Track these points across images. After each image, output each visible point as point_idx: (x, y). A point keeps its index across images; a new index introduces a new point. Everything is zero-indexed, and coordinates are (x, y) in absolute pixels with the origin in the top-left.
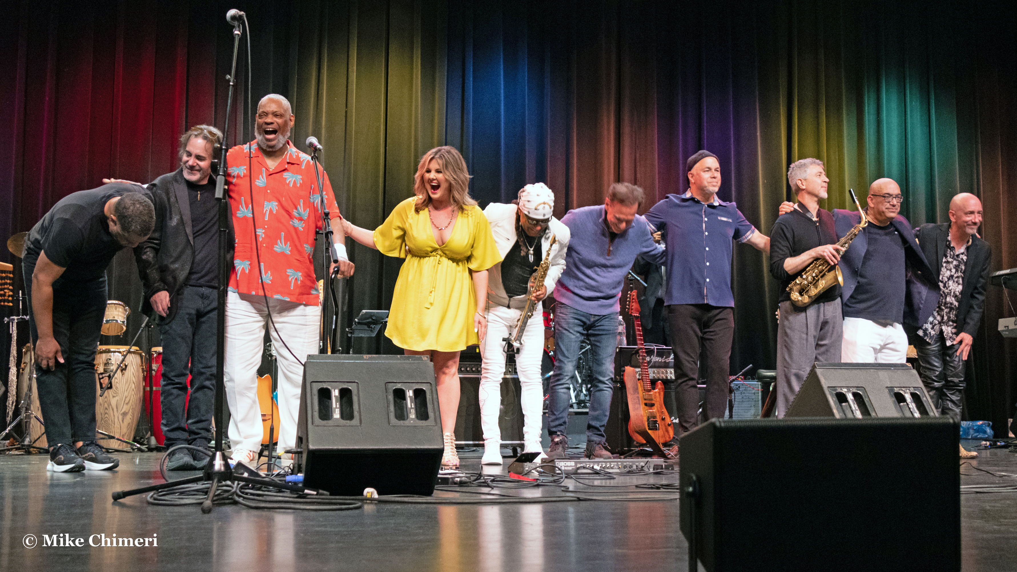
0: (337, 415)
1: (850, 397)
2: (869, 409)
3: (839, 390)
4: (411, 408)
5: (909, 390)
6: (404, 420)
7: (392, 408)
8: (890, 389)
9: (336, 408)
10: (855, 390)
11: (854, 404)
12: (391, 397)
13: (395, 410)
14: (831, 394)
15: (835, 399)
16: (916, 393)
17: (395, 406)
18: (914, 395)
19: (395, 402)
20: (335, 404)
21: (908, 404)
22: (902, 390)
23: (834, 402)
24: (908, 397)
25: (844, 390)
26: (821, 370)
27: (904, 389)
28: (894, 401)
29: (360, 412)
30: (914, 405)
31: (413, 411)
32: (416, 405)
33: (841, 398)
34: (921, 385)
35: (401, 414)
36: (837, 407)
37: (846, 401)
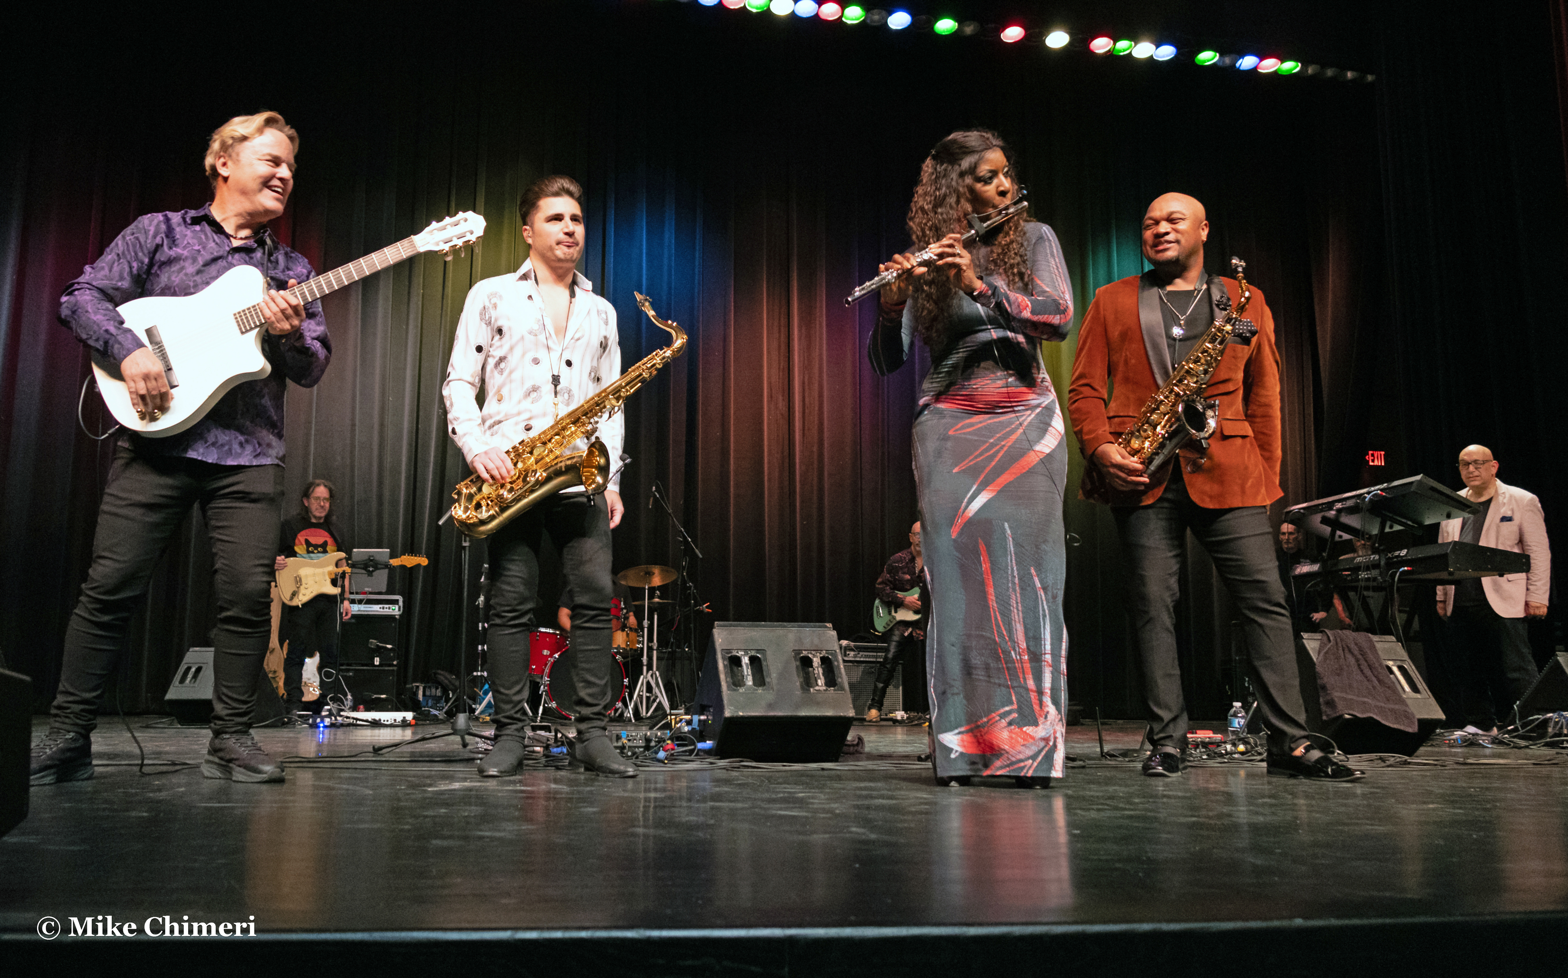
1: (745, 660)
2: (765, 673)
3: (735, 653)
5: (820, 653)
8: (797, 652)
10: (753, 653)
11: (748, 668)
14: (724, 658)
15: (726, 663)
16: (828, 657)
18: (825, 661)
21: (814, 669)
22: (811, 653)
23: (725, 666)
24: (816, 661)
25: (741, 653)
27: (813, 652)
28: (797, 667)
30: (821, 670)
33: (735, 662)
36: (726, 674)
37: (740, 666)
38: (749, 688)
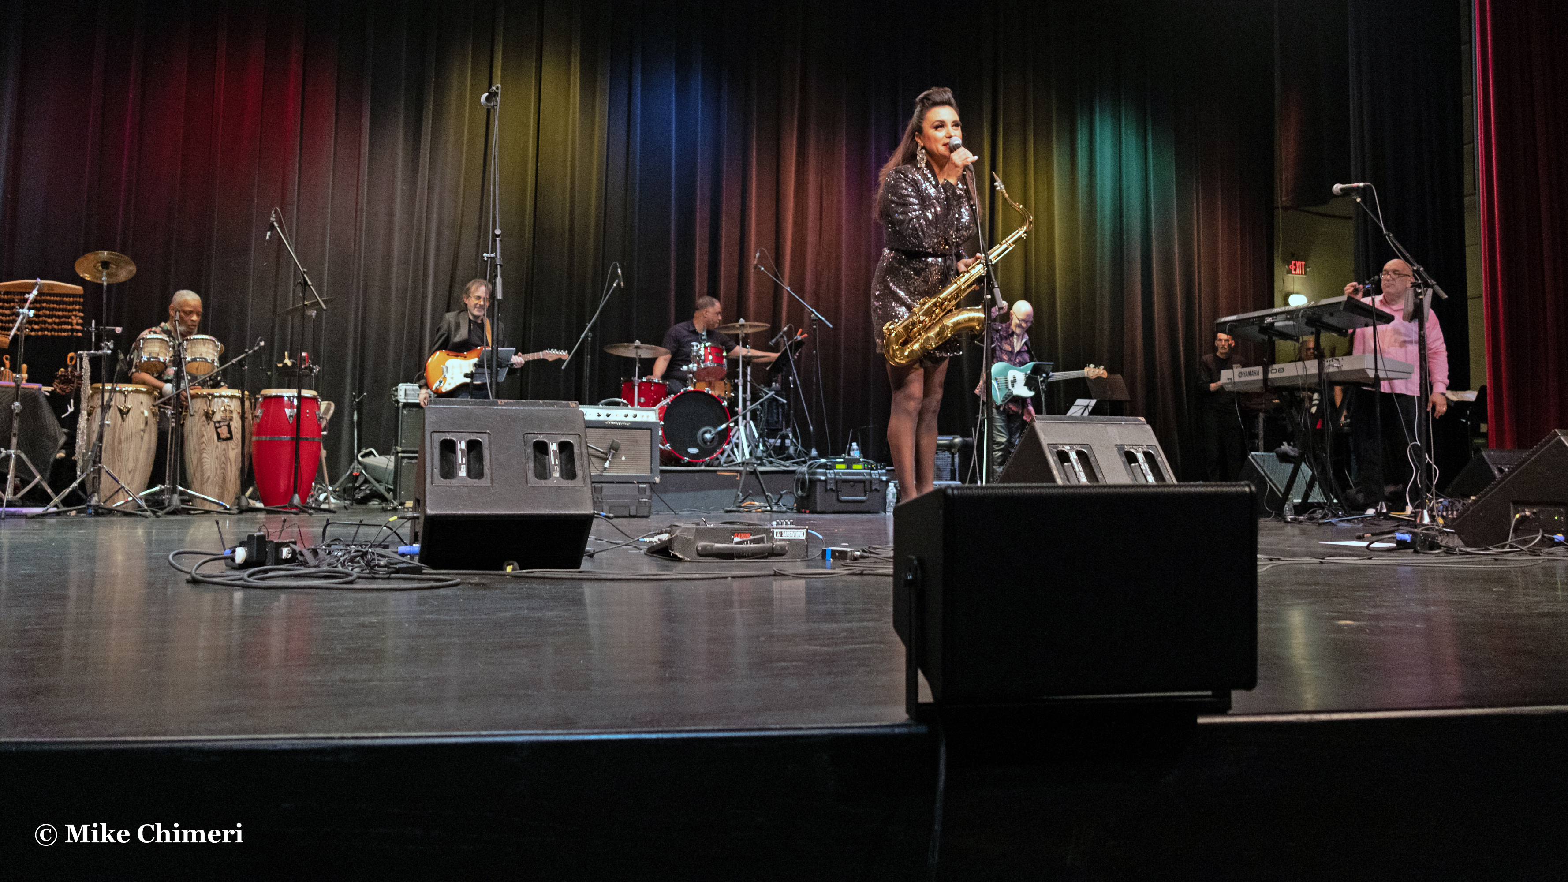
0: (463, 472)
1: (1073, 456)
2: (1097, 474)
3: (1060, 448)
4: (555, 464)
5: (1142, 448)
6: (545, 478)
7: (531, 465)
8: (1120, 447)
9: (462, 464)
10: (1079, 448)
11: (1078, 464)
12: (530, 450)
13: (535, 466)
14: (1051, 452)
15: (1056, 458)
16: (1150, 453)
17: (535, 461)
18: (1147, 455)
19: (535, 457)
20: (461, 459)
21: (1140, 465)
22: (1133, 449)
23: (1054, 460)
25: (1067, 448)
27: (1135, 448)
28: (1124, 462)
29: (491, 469)
30: (1147, 466)
31: (557, 468)
32: (561, 461)
33: (1063, 457)
34: (1154, 441)
35: (543, 472)
36: (1058, 469)
37: (1069, 461)
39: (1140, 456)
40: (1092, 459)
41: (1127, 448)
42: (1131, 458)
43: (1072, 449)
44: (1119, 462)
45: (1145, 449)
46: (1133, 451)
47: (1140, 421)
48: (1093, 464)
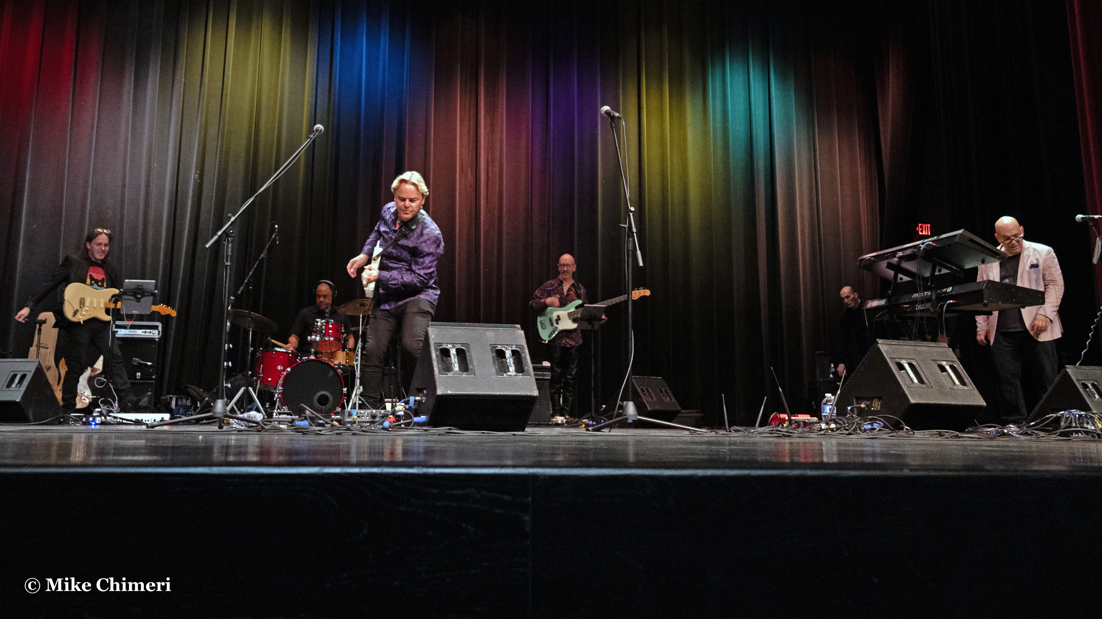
1: (453, 352)
2: (468, 362)
3: (444, 346)
5: (511, 347)
8: (493, 347)
10: (459, 346)
11: (455, 357)
14: (436, 350)
15: (438, 353)
16: (517, 350)
18: (514, 353)
21: (507, 359)
22: (504, 347)
23: (437, 356)
25: (450, 346)
26: (433, 329)
27: (506, 346)
28: (493, 357)
30: (512, 360)
33: (445, 353)
34: (523, 342)
36: (438, 361)
37: (449, 356)
38: (456, 373)
39: (508, 353)
40: (468, 354)
41: (499, 347)
42: (500, 354)
43: (454, 347)
44: (490, 356)
45: (514, 348)
46: (503, 349)
47: (516, 327)
48: (468, 358)
